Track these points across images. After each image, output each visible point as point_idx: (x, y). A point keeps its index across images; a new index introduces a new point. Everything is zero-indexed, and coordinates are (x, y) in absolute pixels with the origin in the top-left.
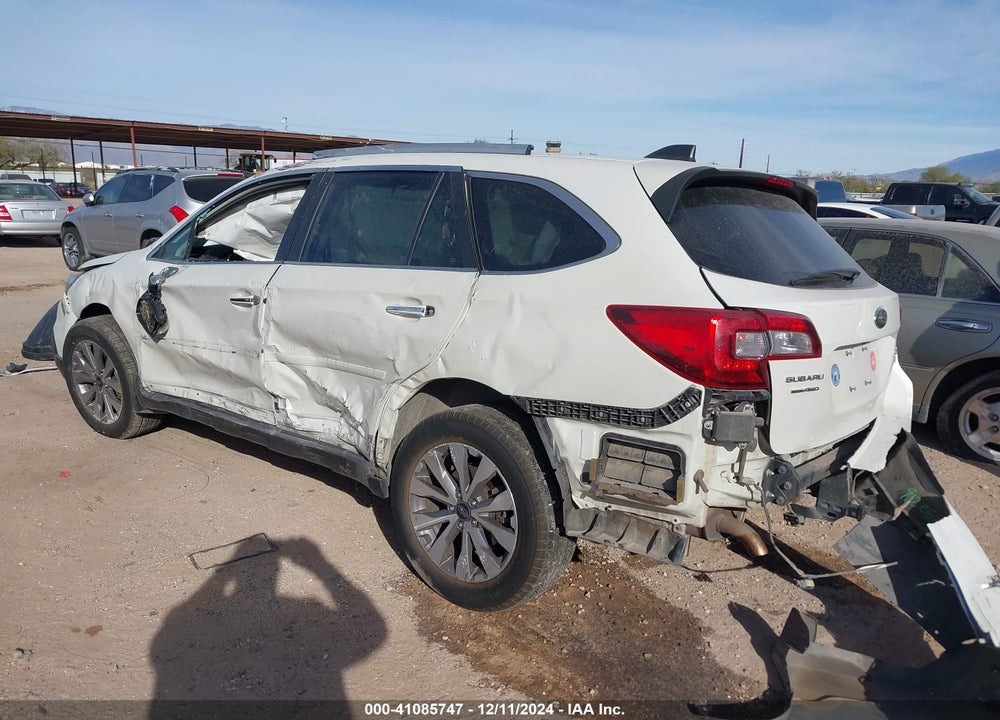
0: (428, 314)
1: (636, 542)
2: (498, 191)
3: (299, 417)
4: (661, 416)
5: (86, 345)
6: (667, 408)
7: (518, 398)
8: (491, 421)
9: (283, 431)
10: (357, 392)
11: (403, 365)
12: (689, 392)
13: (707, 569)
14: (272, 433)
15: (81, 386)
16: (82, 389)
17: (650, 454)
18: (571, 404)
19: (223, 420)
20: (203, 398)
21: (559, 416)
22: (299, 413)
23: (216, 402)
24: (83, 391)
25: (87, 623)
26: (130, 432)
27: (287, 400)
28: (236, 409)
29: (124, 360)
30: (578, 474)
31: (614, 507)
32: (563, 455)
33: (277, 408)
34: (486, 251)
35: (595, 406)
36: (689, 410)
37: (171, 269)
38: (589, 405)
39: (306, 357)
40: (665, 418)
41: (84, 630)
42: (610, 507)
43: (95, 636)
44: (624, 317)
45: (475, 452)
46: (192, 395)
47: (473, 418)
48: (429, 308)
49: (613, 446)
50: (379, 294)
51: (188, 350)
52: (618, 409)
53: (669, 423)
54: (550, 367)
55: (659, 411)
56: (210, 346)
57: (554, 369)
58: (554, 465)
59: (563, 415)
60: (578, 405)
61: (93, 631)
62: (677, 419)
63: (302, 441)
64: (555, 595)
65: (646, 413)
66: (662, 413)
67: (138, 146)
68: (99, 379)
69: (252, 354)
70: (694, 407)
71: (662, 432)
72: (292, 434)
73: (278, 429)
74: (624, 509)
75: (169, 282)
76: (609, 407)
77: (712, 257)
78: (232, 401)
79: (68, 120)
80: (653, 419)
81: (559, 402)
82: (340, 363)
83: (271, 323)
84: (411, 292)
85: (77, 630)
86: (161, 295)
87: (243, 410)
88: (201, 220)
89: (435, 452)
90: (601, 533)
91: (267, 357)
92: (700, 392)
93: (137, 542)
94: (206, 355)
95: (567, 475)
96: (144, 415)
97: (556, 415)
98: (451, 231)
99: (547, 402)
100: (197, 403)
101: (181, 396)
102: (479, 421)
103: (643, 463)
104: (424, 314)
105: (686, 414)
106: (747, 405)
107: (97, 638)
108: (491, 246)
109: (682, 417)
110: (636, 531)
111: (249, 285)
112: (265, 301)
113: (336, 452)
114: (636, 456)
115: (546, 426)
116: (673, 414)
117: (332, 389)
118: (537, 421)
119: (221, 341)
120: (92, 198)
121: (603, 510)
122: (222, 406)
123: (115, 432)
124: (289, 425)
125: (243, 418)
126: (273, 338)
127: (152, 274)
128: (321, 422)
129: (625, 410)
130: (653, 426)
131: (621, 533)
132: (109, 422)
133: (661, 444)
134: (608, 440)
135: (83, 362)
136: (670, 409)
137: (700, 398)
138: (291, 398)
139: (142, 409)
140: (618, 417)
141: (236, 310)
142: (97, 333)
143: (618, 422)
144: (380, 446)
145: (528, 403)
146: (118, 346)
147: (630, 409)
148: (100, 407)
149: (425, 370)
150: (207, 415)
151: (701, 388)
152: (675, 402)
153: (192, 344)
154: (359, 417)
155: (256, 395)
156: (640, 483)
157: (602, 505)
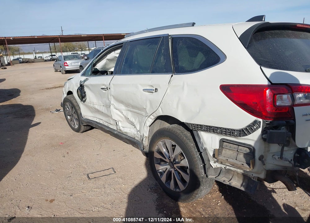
0: (156, 91)
1: (237, 182)
2: (181, 41)
3: (123, 127)
4: (243, 132)
5: (68, 104)
6: (246, 129)
7: (187, 123)
8: (178, 131)
9: (119, 132)
10: (137, 120)
11: (149, 111)
12: (255, 122)
13: (275, 188)
14: (116, 133)
15: (68, 116)
16: (69, 117)
17: (240, 147)
18: (207, 126)
19: (103, 128)
20: (98, 121)
21: (203, 131)
22: (123, 126)
23: (101, 122)
24: (69, 118)
25: (51, 198)
26: (81, 131)
27: (119, 122)
28: (106, 124)
29: (77, 108)
30: (211, 154)
31: (228, 167)
32: (205, 146)
33: (117, 124)
34: (176, 66)
35: (216, 127)
36: (255, 130)
37: (87, 79)
38: (214, 127)
39: (122, 107)
40: (245, 133)
41: (49, 200)
42: (226, 167)
43: (52, 203)
44: (227, 90)
45: (174, 143)
46: (95, 120)
47: (172, 130)
48: (156, 89)
49: (225, 144)
50: (141, 84)
51: (92, 105)
52: (226, 129)
53: (247, 135)
54: (198, 111)
55: (242, 130)
56: (98, 104)
57: (199, 111)
58: (201, 151)
59: (204, 131)
60: (210, 127)
61: (52, 201)
62: (251, 133)
63: (123, 136)
64: (210, 196)
65: (237, 131)
66: (244, 131)
67: (105, 41)
68: (72, 114)
69: (108, 106)
70: (257, 128)
71: (244, 139)
72: (121, 133)
73: (117, 131)
74: (232, 168)
75: (86, 83)
76: (222, 128)
77: (267, 62)
78: (105, 121)
79: (86, 36)
80: (240, 133)
81: (202, 125)
82: (132, 109)
83: (112, 96)
84: (150, 83)
85: (47, 200)
86: (84, 88)
87: (108, 125)
88: (94, 62)
89: (161, 142)
90: (223, 177)
91: (112, 107)
92: (260, 122)
93: (74, 169)
94: (96, 107)
95: (207, 154)
96: (85, 126)
97: (201, 130)
98: (164, 59)
99: (197, 125)
100: (96, 122)
101: (92, 120)
102: (174, 131)
103: (237, 151)
104: (154, 91)
105: (254, 131)
106: (283, 127)
107: (52, 204)
108: (178, 64)
109: (252, 133)
110: (236, 178)
111: (105, 83)
112: (110, 89)
113: (133, 140)
114: (234, 148)
115: (198, 134)
116: (248, 131)
117: (130, 118)
118: (195, 132)
119: (100, 102)
120: (86, 58)
121: (224, 168)
122: (103, 123)
123: (78, 131)
124: (120, 130)
125: (108, 127)
126: (113, 101)
127: (81, 81)
128: (129, 129)
129: (228, 129)
130: (240, 136)
131: (231, 177)
132: (76, 128)
133: (244, 144)
134: (222, 141)
135: (68, 109)
136: (247, 130)
137: (260, 124)
138: (121, 121)
139: (83, 124)
140: (226, 132)
141: (102, 91)
142: (69, 100)
143: (226, 134)
144: (144, 139)
145: (191, 125)
146: (75, 104)
147: (230, 129)
148: (73, 123)
149: (156, 112)
150: (99, 126)
151: (261, 120)
152: (249, 126)
153: (93, 103)
154: (138, 129)
155: (111, 120)
156: (236, 159)
157: (223, 166)
